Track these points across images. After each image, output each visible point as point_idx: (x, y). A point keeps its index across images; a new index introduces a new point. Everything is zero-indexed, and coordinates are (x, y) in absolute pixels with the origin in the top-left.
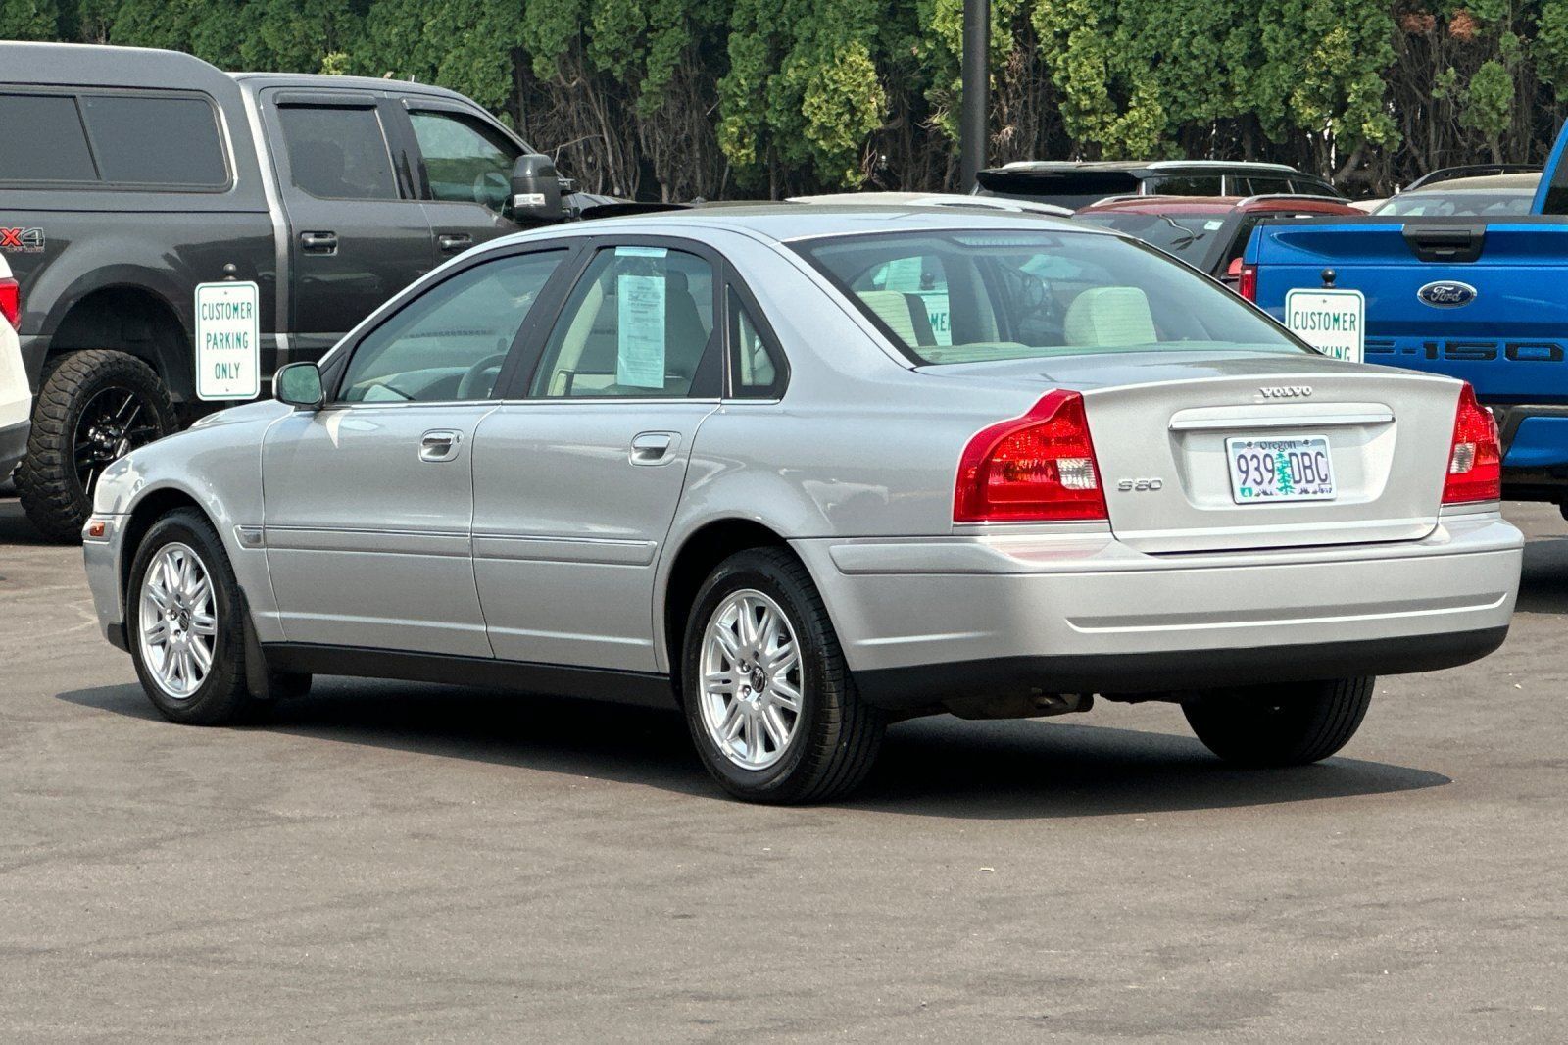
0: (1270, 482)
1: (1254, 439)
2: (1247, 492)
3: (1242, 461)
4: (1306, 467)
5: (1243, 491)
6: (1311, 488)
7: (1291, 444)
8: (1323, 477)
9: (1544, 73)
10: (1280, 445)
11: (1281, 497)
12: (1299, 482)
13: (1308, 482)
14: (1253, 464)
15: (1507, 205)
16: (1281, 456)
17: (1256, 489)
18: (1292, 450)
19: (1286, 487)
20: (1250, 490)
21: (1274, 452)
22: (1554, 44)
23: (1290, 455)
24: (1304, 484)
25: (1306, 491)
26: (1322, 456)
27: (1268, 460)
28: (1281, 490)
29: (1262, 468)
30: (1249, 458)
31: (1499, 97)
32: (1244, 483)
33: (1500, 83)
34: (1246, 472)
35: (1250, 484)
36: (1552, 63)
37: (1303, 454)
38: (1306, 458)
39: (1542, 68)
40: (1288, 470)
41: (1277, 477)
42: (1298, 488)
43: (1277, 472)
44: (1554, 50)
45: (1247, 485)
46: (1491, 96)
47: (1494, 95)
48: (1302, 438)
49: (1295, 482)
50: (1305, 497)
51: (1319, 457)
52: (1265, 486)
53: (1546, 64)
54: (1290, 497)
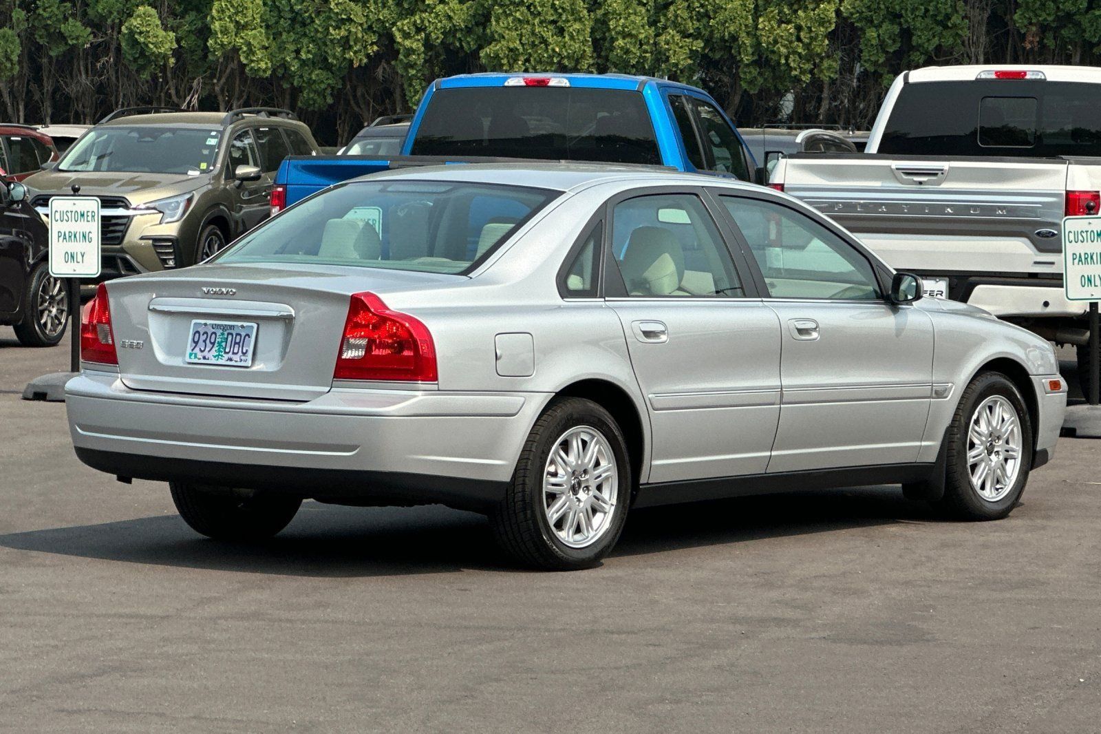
0: (209, 351)
1: (209, 322)
2: (193, 357)
3: (197, 335)
4: (236, 343)
5: (191, 355)
6: (236, 358)
7: (232, 327)
8: (244, 351)
9: (41, 37)
10: (224, 328)
11: (213, 361)
12: (228, 353)
13: (234, 353)
14: (203, 338)
15: (174, 134)
16: (223, 334)
17: (200, 355)
18: (230, 331)
19: (219, 355)
20: (196, 354)
21: (219, 332)
22: (49, 18)
23: (228, 334)
24: (230, 355)
25: (231, 360)
26: (249, 337)
27: (214, 336)
28: (215, 357)
29: (208, 341)
30: (201, 334)
31: (12, 52)
32: (193, 350)
33: (12, 43)
34: (196, 343)
35: (197, 350)
36: (46, 30)
37: (237, 334)
38: (238, 337)
39: (40, 33)
40: (224, 344)
41: (216, 348)
42: (226, 356)
43: (216, 344)
44: (49, 22)
45: (194, 352)
46: (6, 51)
47: (8, 50)
48: (239, 324)
49: (225, 353)
50: (229, 363)
51: (247, 337)
52: (205, 353)
53: (43, 30)
54: (220, 362)
